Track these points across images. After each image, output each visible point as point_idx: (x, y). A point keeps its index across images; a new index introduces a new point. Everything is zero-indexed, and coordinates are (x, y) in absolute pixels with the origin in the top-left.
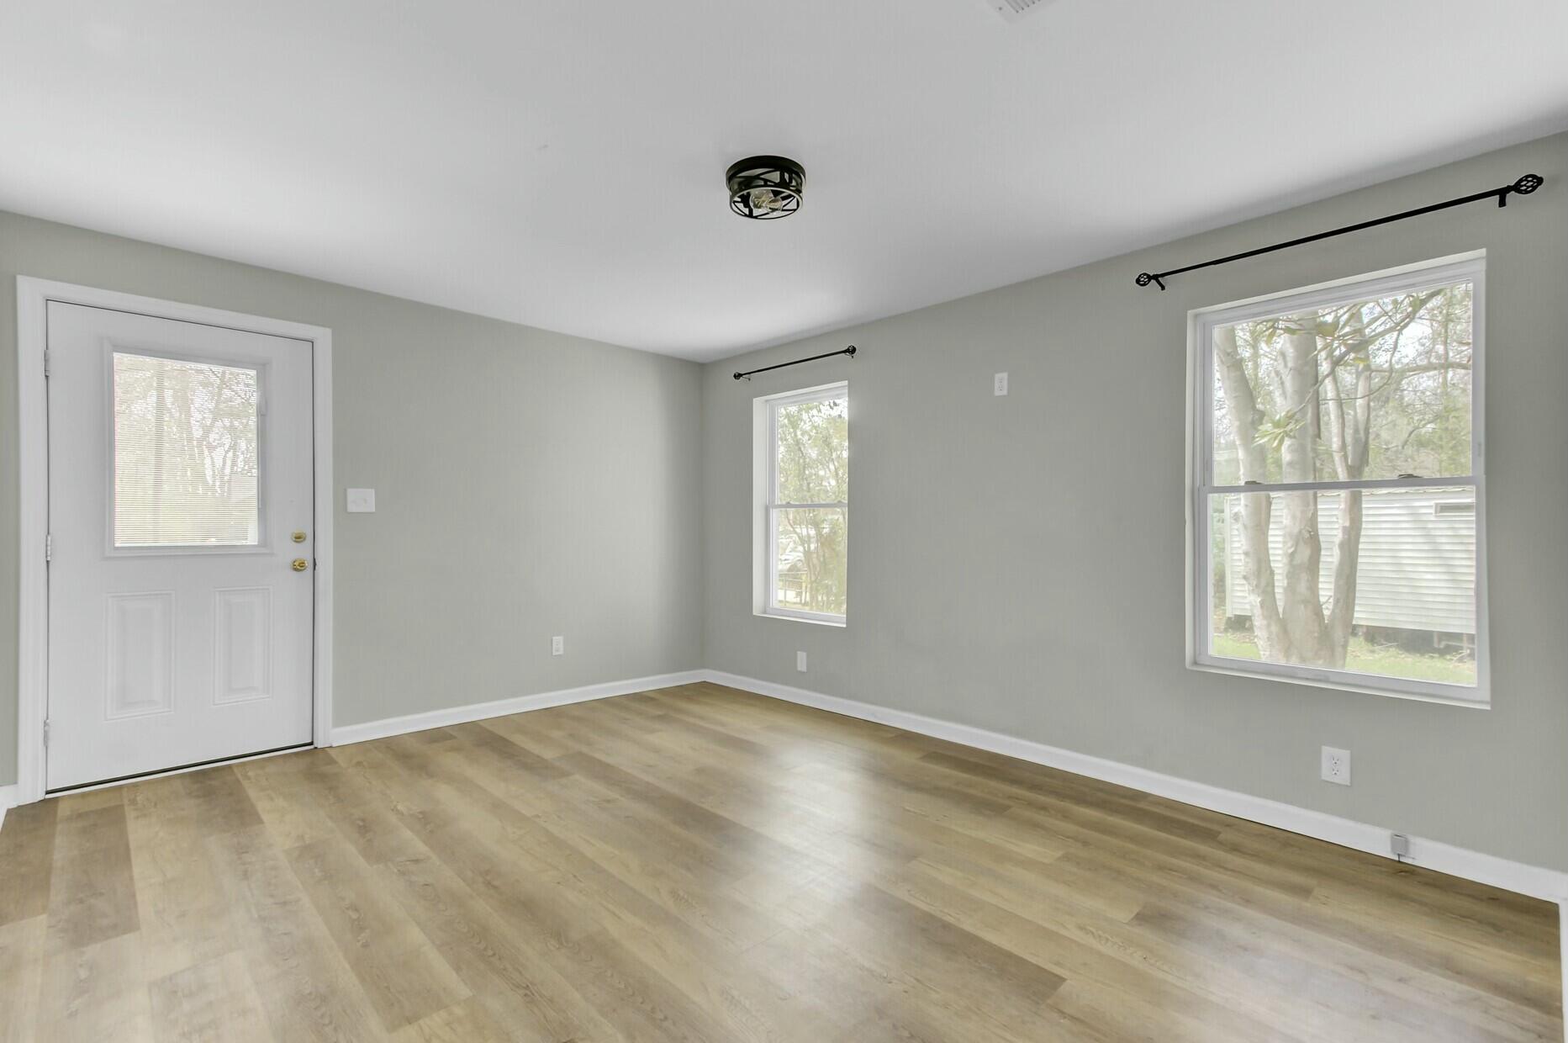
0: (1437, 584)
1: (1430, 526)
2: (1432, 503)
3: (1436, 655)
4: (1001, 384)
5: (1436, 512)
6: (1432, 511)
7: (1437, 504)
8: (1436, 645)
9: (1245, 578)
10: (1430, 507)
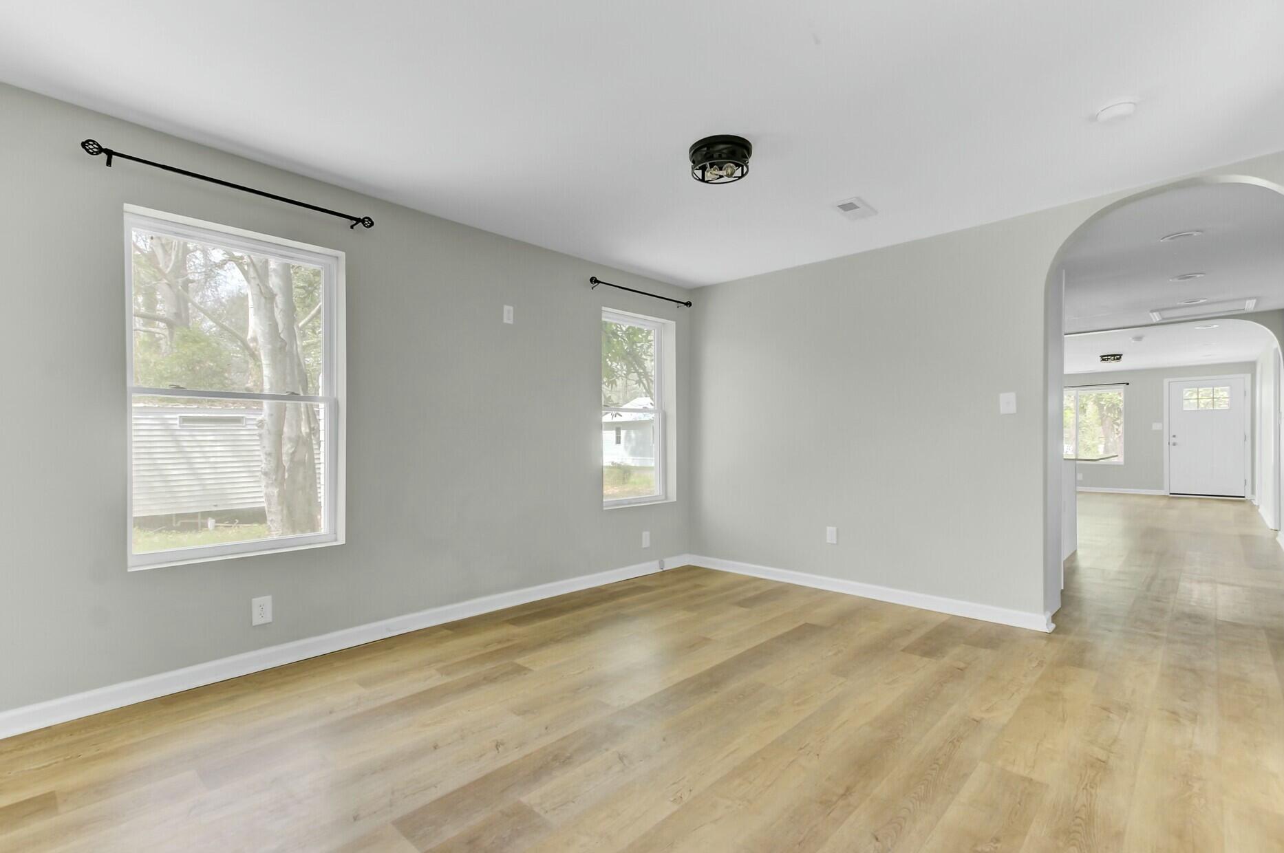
0: (182, 478)
1: (178, 433)
2: (177, 416)
3: (174, 531)
4: (508, 314)
5: (180, 423)
6: (177, 422)
7: (180, 417)
8: (174, 525)
9: (266, 474)
10: (176, 419)
